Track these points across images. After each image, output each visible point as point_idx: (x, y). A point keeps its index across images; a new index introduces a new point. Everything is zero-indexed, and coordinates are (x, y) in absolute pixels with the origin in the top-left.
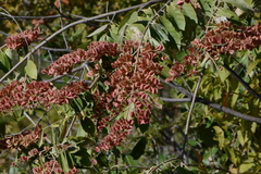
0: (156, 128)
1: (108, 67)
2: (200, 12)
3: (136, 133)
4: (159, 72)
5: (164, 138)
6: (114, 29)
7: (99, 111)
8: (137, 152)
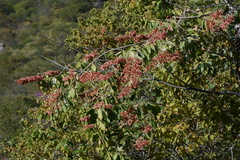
0: (139, 89)
1: (122, 67)
2: (156, 47)
3: (132, 91)
4: (141, 69)
5: (142, 93)
6: (124, 53)
7: (118, 83)
8: (132, 98)
